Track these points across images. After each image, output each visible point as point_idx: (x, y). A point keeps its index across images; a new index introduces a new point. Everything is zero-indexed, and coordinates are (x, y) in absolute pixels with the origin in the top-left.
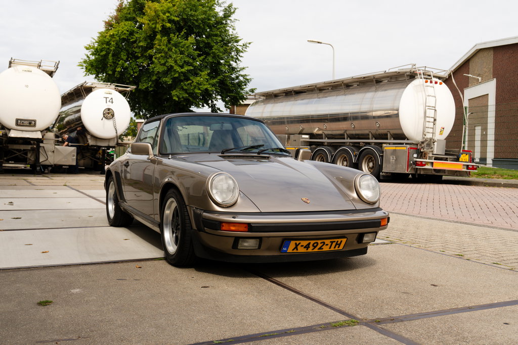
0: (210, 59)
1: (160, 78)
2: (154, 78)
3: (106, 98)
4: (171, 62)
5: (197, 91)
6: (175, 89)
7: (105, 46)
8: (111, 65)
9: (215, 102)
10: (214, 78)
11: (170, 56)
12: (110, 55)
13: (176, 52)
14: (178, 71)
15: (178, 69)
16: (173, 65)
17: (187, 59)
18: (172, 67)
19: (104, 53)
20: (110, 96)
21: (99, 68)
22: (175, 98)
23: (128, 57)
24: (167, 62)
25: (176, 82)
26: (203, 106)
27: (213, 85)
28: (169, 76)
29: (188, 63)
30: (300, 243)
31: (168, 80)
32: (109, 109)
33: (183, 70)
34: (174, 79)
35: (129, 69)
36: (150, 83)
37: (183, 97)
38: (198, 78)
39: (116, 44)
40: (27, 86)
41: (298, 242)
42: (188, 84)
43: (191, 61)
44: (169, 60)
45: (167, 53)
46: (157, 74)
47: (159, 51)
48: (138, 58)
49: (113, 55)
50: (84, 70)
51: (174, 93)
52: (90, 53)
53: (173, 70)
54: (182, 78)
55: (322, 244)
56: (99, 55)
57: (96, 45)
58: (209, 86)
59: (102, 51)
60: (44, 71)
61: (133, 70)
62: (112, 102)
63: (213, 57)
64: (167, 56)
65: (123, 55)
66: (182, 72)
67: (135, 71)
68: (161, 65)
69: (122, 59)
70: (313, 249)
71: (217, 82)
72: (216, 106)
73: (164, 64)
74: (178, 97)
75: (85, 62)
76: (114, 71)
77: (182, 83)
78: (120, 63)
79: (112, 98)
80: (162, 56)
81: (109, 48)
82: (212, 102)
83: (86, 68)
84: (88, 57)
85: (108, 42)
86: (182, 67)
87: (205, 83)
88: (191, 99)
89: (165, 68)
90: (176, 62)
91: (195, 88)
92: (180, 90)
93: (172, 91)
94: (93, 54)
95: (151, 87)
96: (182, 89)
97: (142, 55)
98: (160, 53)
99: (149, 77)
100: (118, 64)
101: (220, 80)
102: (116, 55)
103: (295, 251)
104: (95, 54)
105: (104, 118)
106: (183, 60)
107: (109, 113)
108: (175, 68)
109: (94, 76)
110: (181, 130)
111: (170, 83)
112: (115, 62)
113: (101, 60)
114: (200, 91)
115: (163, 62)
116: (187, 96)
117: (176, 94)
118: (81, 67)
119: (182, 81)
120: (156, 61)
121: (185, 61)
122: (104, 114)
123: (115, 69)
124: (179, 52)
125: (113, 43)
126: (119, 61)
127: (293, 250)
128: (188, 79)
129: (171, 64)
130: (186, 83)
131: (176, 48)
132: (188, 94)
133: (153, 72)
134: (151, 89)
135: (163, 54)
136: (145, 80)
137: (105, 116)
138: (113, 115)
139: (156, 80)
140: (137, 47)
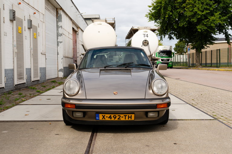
0: (221, 5)
1: (190, 19)
2: (187, 19)
3: (144, 34)
4: (196, 9)
5: (212, 25)
6: (199, 25)
7: (159, 4)
8: (163, 15)
9: (227, 31)
10: (225, 16)
11: (196, 6)
12: (162, 9)
13: (199, 3)
14: (200, 14)
15: (200, 13)
16: (197, 11)
17: (205, 7)
18: (196, 12)
19: (159, 8)
20: (146, 33)
21: (156, 17)
22: (199, 30)
23: (172, 9)
24: (193, 9)
25: (199, 21)
26: (220, 33)
27: (224, 20)
28: (195, 17)
29: (207, 9)
30: (105, 116)
31: (195, 20)
32: (146, 40)
33: (203, 13)
34: (198, 19)
35: (173, 16)
36: (185, 22)
37: (204, 29)
38: (213, 17)
39: (165, 2)
40: (99, 32)
41: (104, 115)
42: (207, 21)
43: (208, 7)
44: (195, 9)
45: (193, 5)
46: (189, 17)
47: (189, 4)
48: (177, 9)
49: (164, 9)
50: (148, 18)
51: (198, 27)
52: (151, 9)
53: (197, 14)
54: (203, 18)
55: (119, 117)
56: (156, 9)
57: (155, 4)
58: (220, 21)
59: (157, 7)
60: (108, 23)
61: (175, 16)
62: (148, 37)
63: (223, 4)
64: (194, 6)
65: (169, 8)
66: (202, 15)
67: (176, 16)
68: (190, 12)
69: (169, 11)
70: (114, 119)
71: (226, 18)
72: (228, 33)
73: (192, 11)
74: (201, 29)
75: (149, 14)
76: (165, 18)
77: (203, 21)
78: (167, 13)
79: (147, 34)
80: (191, 7)
81: (161, 5)
82: (226, 30)
83: (150, 17)
84: (150, 11)
85: (161, 2)
86: (203, 12)
87: (218, 20)
88: (209, 30)
89: (193, 13)
90: (198, 9)
91: (211, 23)
92: (202, 26)
93: (197, 26)
94: (152, 9)
95: (186, 24)
96: (203, 24)
97: (180, 7)
98: (189, 5)
99: (184, 19)
100: (166, 13)
101: (228, 17)
102: (165, 8)
103: (104, 119)
104: (154, 9)
105: (143, 46)
106: (203, 8)
107: (145, 43)
108: (198, 13)
109: (154, 21)
110: (206, 48)
111: (196, 21)
112: (165, 13)
113: (158, 12)
114: (215, 25)
115: (191, 10)
116: (207, 28)
117: (200, 28)
118: (147, 17)
119: (203, 20)
120: (187, 10)
121: (204, 8)
122: (143, 43)
123: (165, 16)
124: (201, 3)
125: (163, 2)
126: (167, 12)
127: (102, 119)
128: (206, 18)
129: (196, 10)
130: (206, 21)
131: (199, 1)
132: (207, 27)
133: (186, 16)
134: (186, 26)
135: (191, 5)
136: (182, 21)
137: (144, 44)
138: (148, 44)
139: (188, 20)
140: (177, 3)
